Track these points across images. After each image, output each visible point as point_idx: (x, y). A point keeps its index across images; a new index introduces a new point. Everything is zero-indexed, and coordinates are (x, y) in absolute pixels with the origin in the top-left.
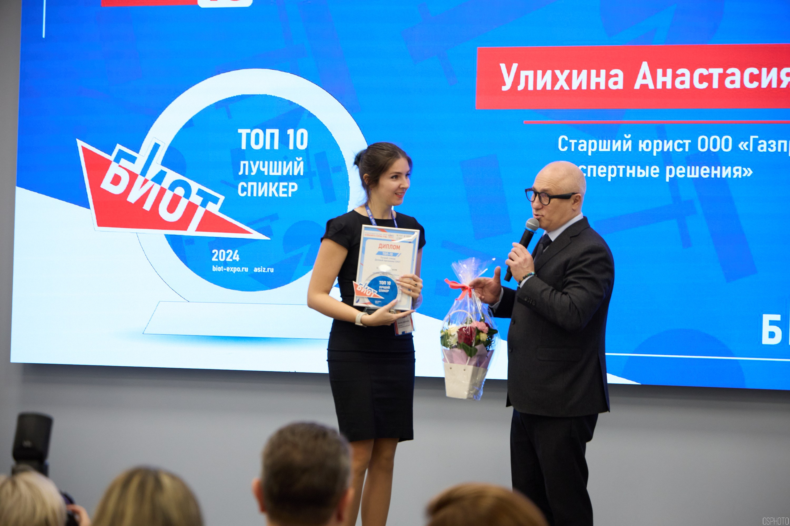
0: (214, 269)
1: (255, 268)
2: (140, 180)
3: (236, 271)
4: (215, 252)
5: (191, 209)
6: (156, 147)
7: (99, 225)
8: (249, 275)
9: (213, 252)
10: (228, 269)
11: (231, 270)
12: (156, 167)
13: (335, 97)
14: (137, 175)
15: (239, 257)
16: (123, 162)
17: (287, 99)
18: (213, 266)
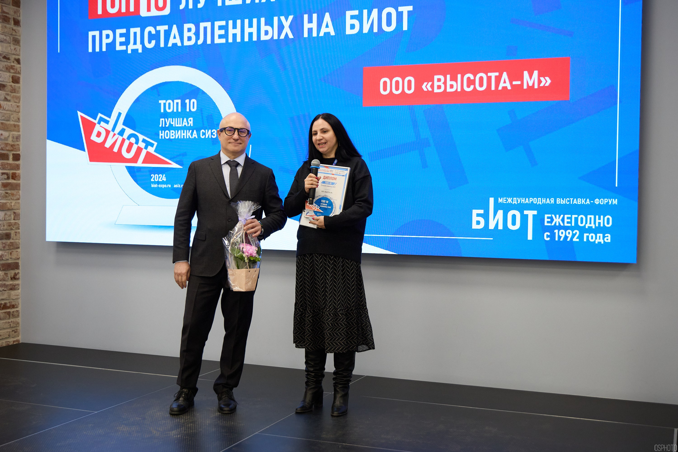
0: (152, 186)
1: (175, 185)
2: (111, 134)
3: (164, 187)
4: (153, 176)
5: (139, 150)
6: (120, 114)
7: (91, 160)
8: (171, 189)
9: (152, 175)
10: (160, 186)
11: (162, 186)
12: (120, 126)
13: (217, 81)
14: (109, 131)
15: (166, 179)
16: (102, 124)
17: (190, 83)
18: (152, 184)
